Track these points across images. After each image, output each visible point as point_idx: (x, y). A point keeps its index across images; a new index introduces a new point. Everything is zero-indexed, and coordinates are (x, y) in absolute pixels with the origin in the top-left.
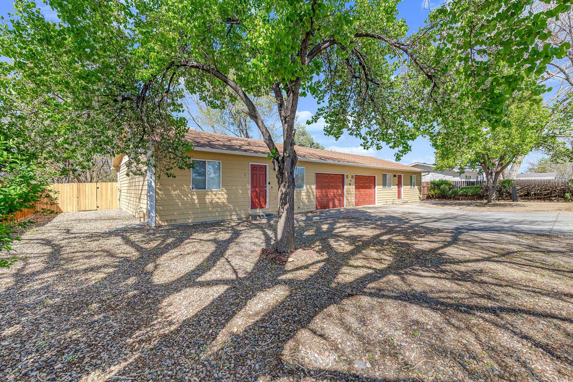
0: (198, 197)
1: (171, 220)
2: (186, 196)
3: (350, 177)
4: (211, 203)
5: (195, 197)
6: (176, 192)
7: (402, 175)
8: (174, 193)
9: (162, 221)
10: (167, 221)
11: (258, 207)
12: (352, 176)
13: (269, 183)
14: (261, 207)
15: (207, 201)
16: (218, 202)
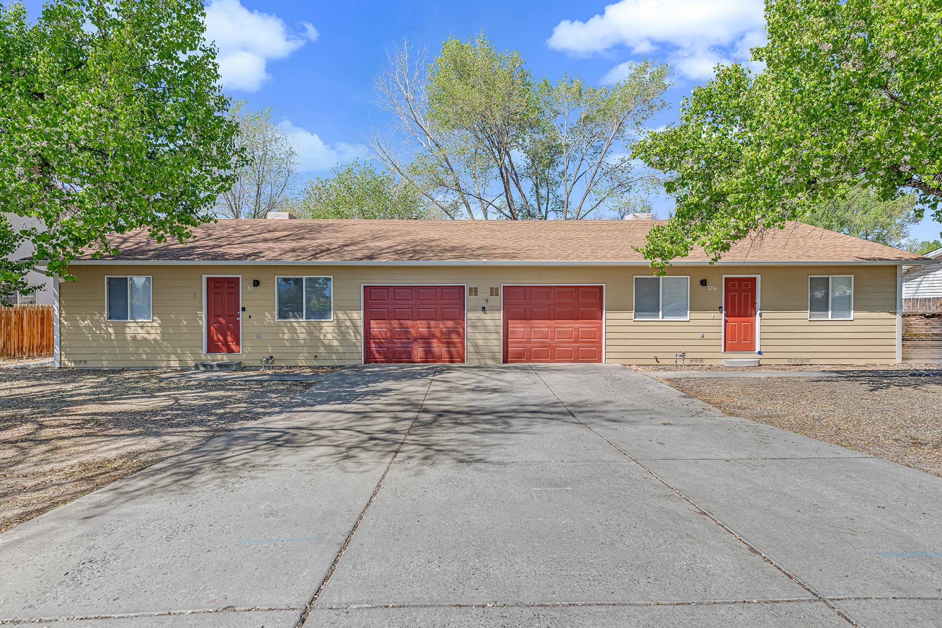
0: (115, 330)
1: (80, 361)
2: (99, 328)
3: (484, 293)
4: (134, 338)
5: (111, 330)
6: (86, 322)
7: (758, 277)
8: (82, 324)
9: (69, 361)
10: (75, 362)
11: (224, 348)
12: (494, 292)
13: (244, 309)
14: (230, 351)
15: (129, 337)
16: (145, 339)
